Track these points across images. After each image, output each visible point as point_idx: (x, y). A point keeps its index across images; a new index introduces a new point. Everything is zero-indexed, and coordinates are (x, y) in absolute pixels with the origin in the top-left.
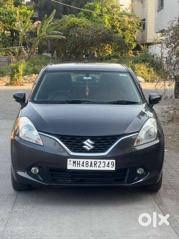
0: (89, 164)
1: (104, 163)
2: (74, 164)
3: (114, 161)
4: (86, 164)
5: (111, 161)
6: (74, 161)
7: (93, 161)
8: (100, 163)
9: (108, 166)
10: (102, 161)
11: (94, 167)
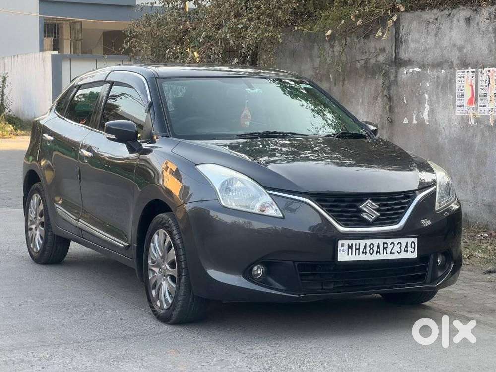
0: (375, 249)
1: (399, 244)
2: (350, 250)
3: (415, 240)
4: (371, 248)
5: (410, 240)
6: (350, 245)
7: (381, 241)
8: (393, 244)
9: (406, 250)
10: (396, 241)
11: (384, 254)
